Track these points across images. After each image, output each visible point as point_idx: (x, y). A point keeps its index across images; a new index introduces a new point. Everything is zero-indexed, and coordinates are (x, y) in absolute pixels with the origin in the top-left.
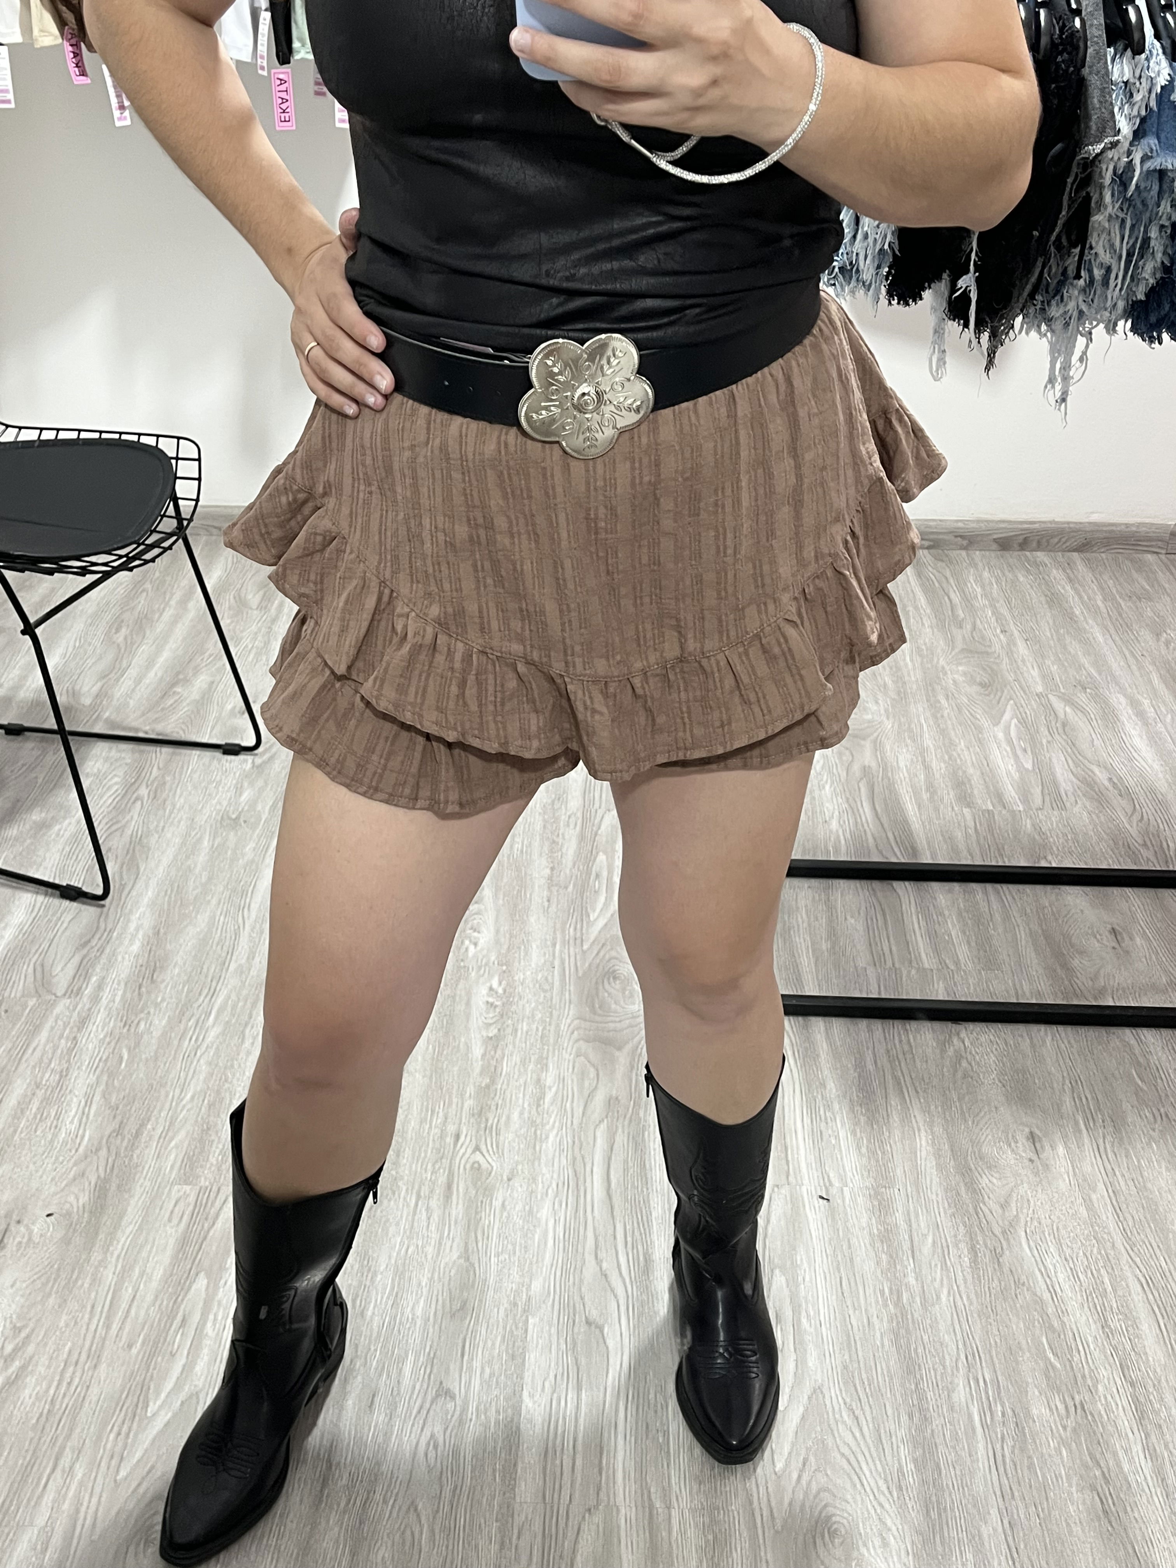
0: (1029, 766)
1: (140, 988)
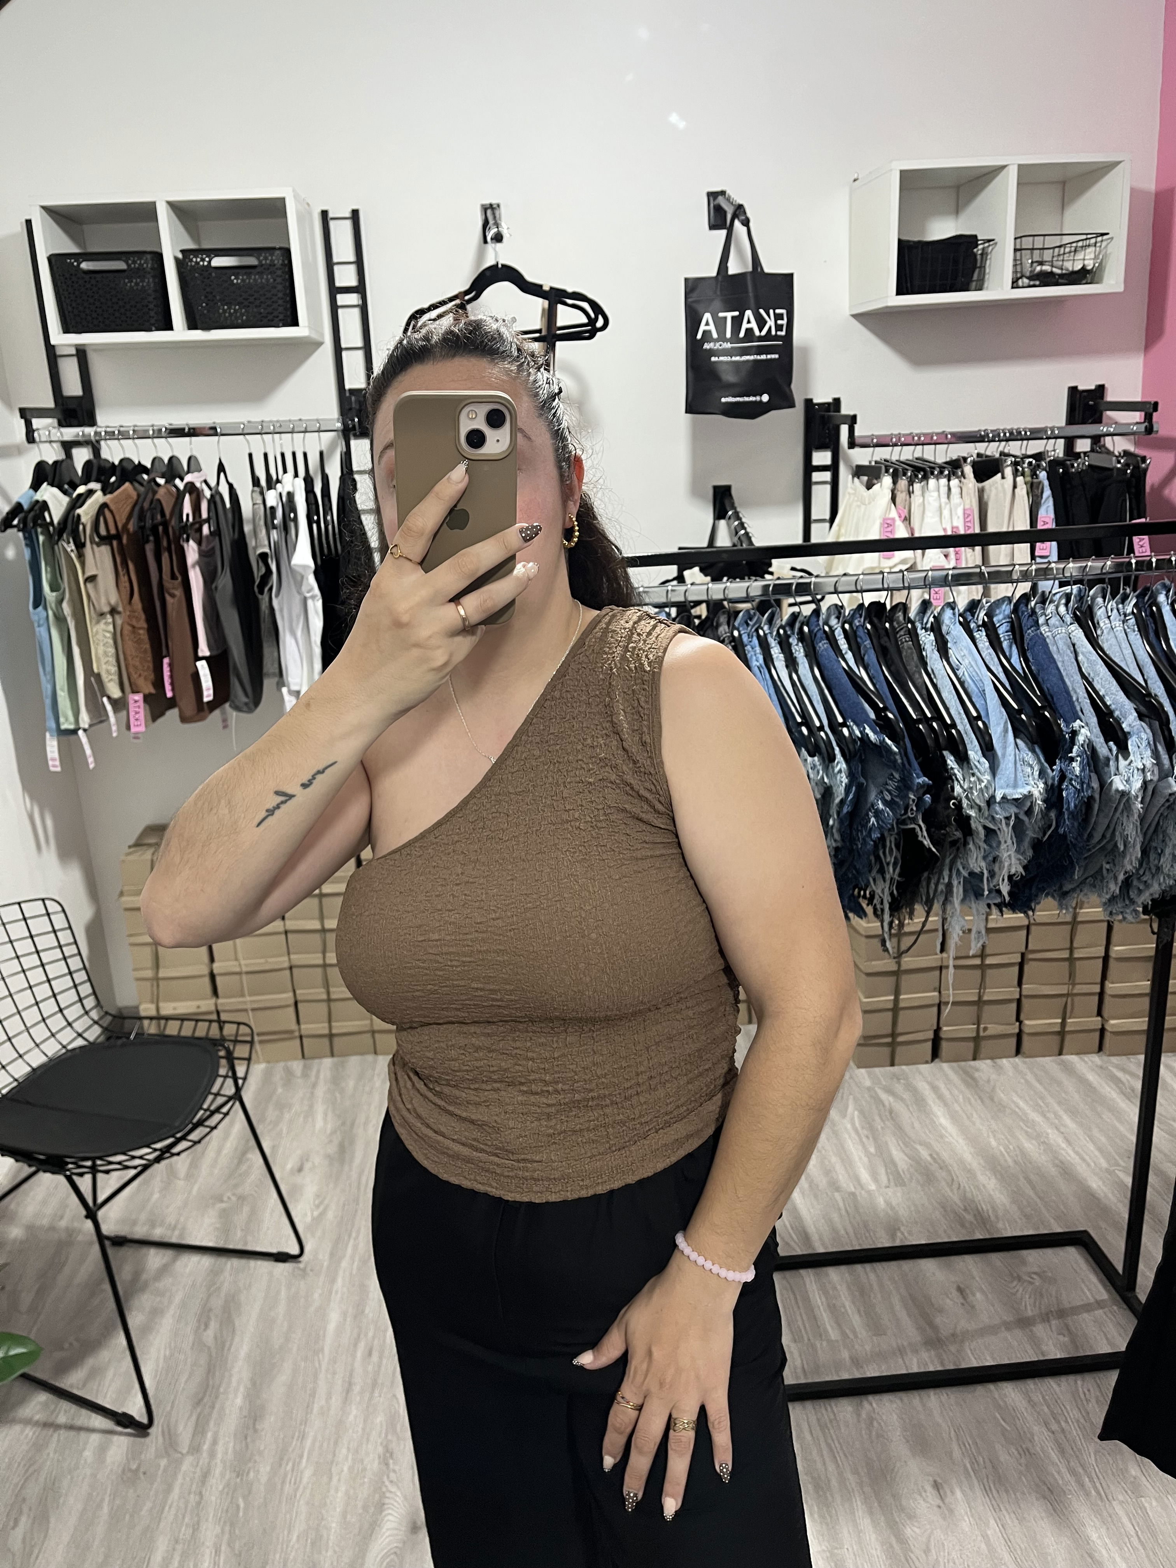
0: (872, 1150)
1: (246, 1438)
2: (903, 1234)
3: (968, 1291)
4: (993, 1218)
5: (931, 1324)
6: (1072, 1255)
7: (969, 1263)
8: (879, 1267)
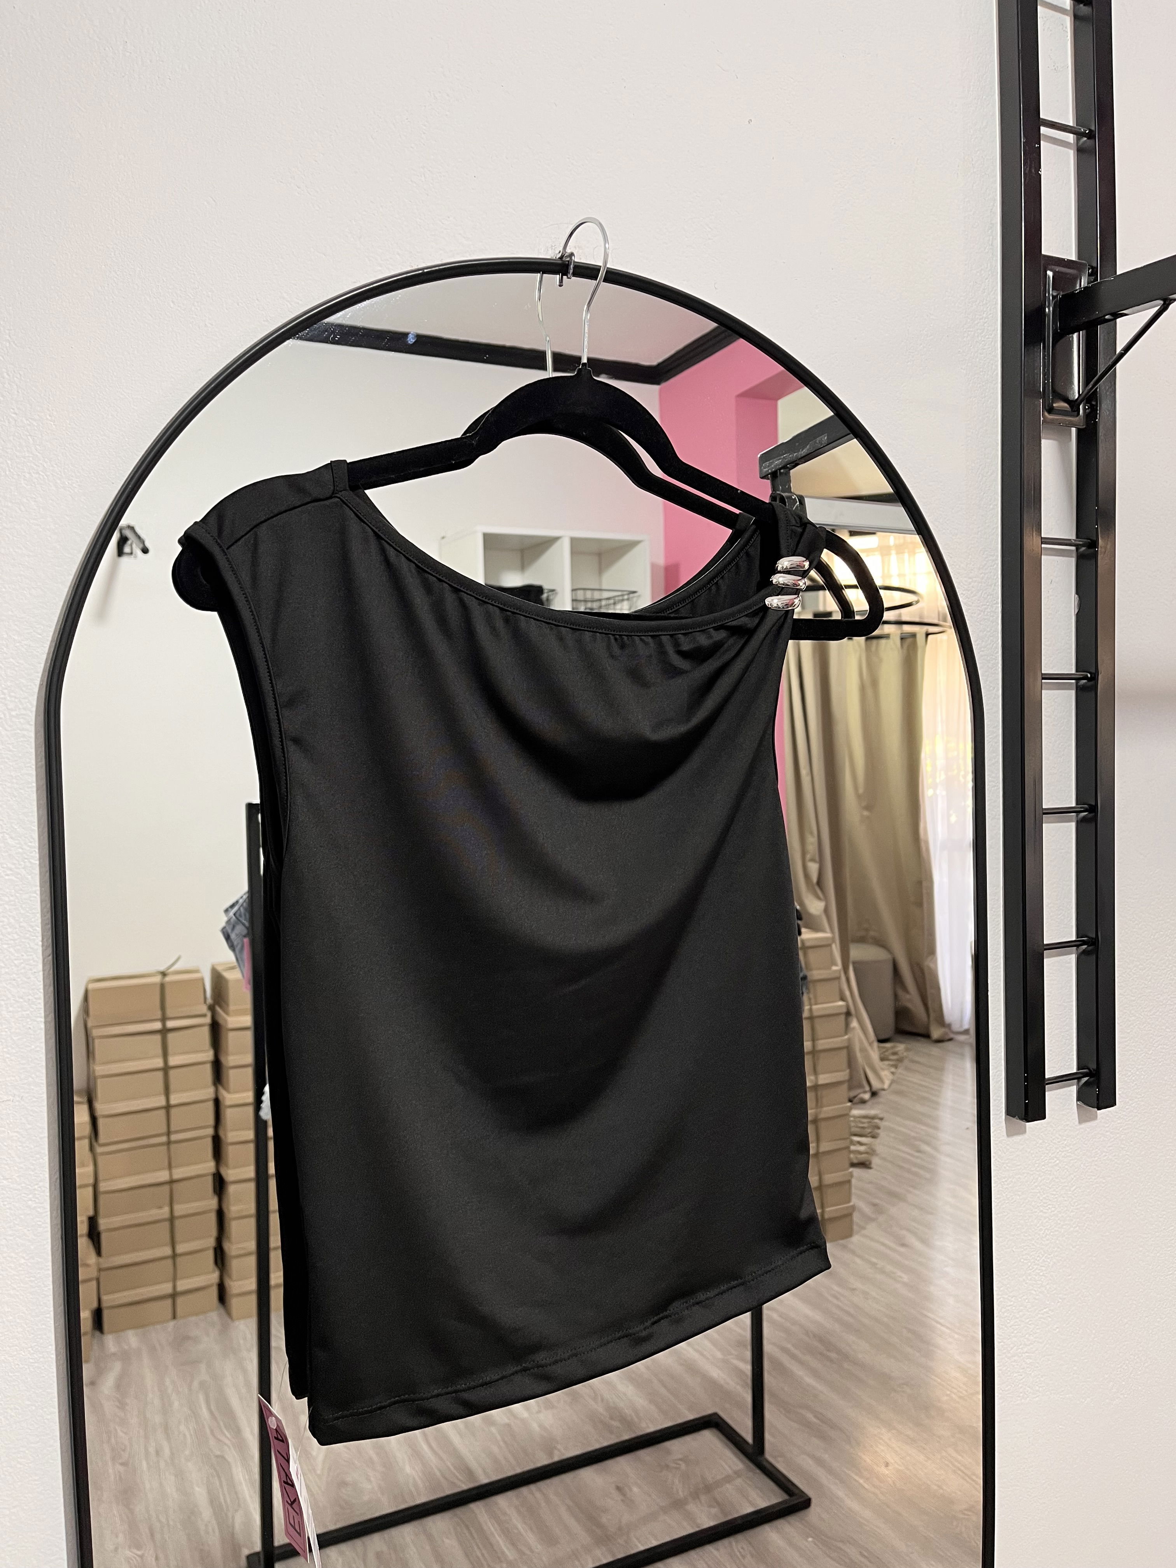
2: (559, 1450)
3: (626, 1489)
4: (636, 1420)
5: (600, 1526)
6: (708, 1438)
7: (622, 1464)
8: (542, 1484)
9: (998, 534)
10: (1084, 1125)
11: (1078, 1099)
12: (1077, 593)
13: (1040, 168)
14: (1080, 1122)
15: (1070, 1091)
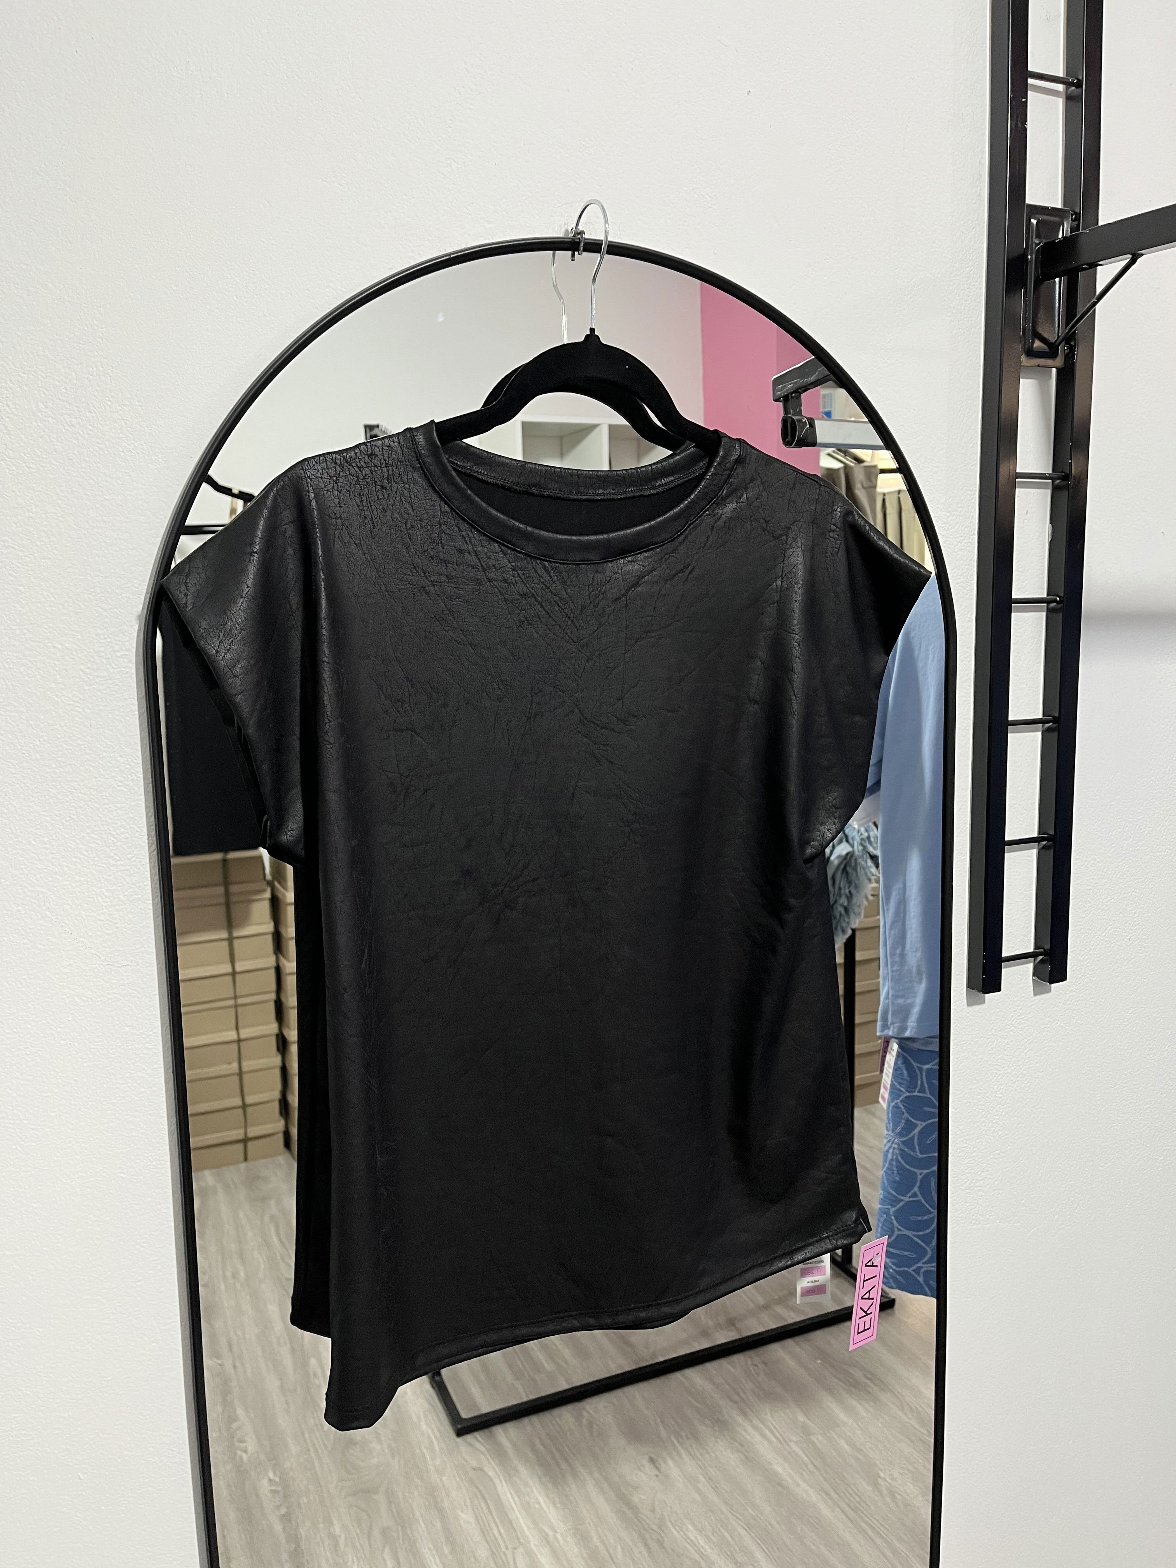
9: (976, 471)
10: (1037, 997)
11: (1034, 975)
12: (1052, 521)
13: (1026, 121)
14: (1035, 994)
15: (1027, 968)
